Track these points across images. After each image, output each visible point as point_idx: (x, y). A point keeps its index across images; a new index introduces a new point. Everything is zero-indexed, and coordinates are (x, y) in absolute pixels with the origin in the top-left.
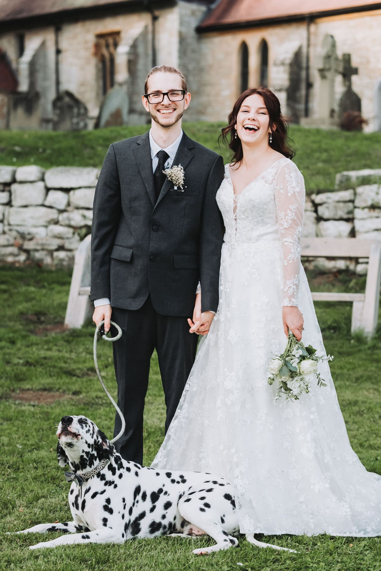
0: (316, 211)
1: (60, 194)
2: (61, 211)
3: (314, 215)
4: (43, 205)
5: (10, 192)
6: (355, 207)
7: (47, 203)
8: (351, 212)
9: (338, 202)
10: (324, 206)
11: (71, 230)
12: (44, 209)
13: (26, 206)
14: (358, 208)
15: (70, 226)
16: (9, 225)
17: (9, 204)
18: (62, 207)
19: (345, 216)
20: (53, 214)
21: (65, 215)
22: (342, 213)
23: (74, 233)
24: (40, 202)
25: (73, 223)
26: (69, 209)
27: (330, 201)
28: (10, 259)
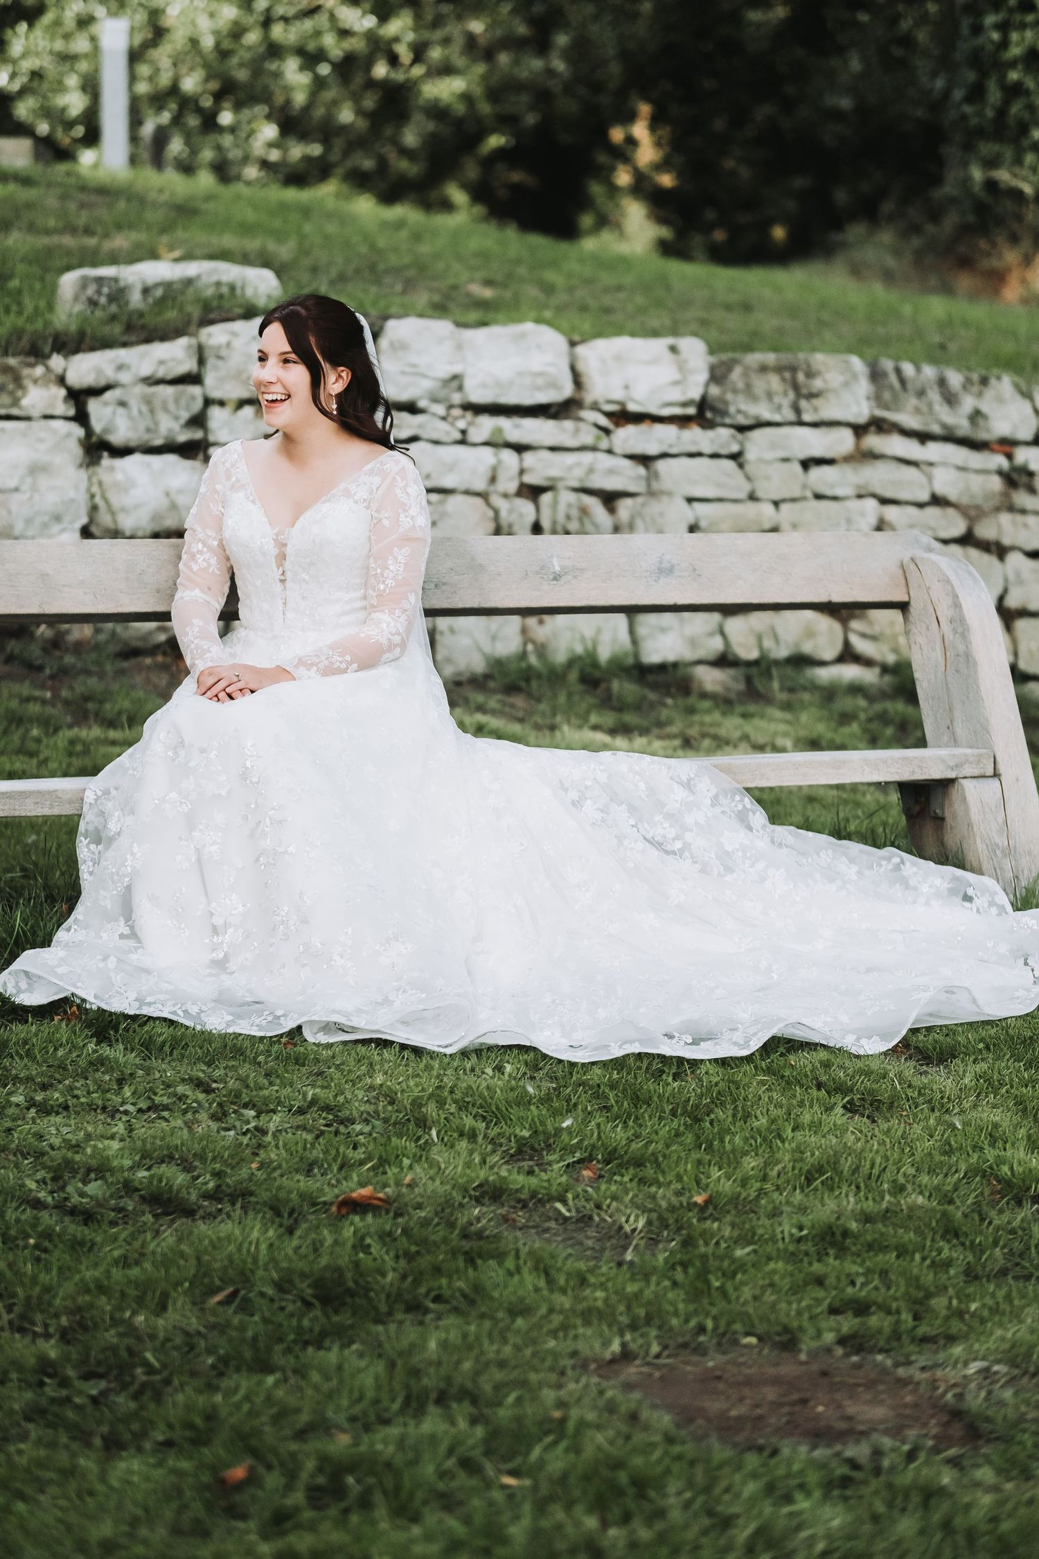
0: (81, 418)
3: (79, 432)
6: (208, 402)
8: (198, 421)
9: (153, 381)
10: (108, 395)
14: (222, 403)
19: (183, 437)
22: (171, 427)
27: (124, 377)
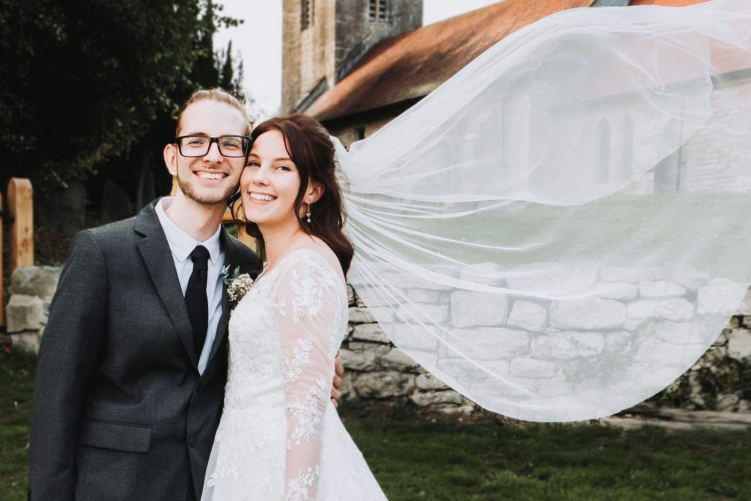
1: (533, 308)
2: (534, 335)
4: (505, 326)
5: (449, 303)
7: (510, 322)
11: (552, 365)
12: (505, 332)
13: (475, 327)
15: (549, 359)
16: (448, 357)
17: (448, 322)
18: (536, 328)
20: (520, 340)
21: (542, 340)
23: (556, 370)
24: (500, 321)
25: (555, 353)
26: (549, 330)
28: (448, 410)
